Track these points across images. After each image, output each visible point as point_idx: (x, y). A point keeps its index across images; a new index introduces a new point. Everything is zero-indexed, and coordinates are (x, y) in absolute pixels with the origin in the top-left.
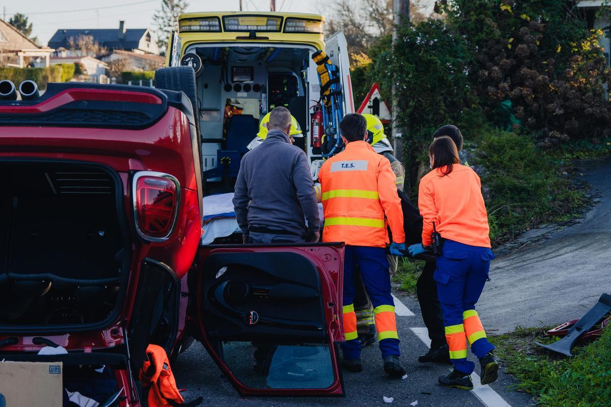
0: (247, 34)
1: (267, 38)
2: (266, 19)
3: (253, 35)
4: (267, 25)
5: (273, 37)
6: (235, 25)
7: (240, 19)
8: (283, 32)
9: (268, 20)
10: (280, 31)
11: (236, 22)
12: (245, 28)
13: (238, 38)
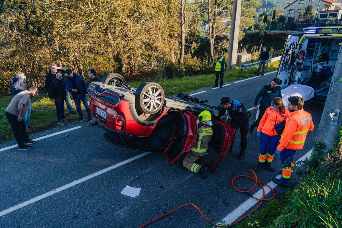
0: (323, 34)
1: (331, 36)
2: (331, 29)
3: (326, 34)
4: (332, 31)
5: (333, 35)
6: (321, 31)
7: (322, 29)
8: (338, 33)
9: (332, 30)
10: (336, 33)
11: (321, 30)
12: (324, 32)
13: (320, 36)
